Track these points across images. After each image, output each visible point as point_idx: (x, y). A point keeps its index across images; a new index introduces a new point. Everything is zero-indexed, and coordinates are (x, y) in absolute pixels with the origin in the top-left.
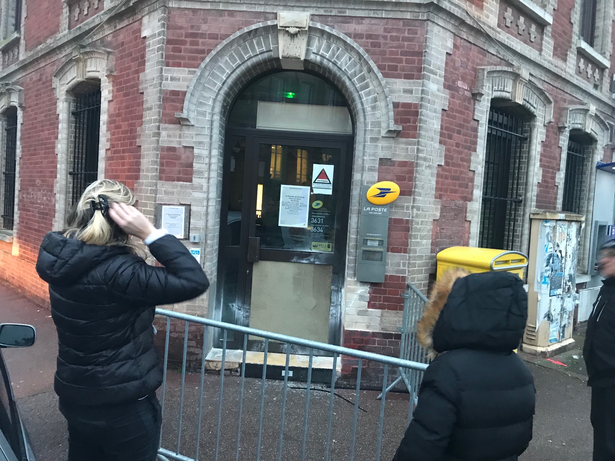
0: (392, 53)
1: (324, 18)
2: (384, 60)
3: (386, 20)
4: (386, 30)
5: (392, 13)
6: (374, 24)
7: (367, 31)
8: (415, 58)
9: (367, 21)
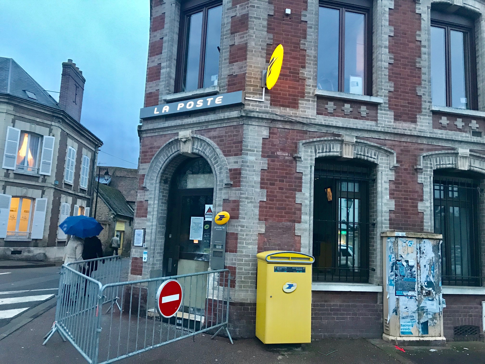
0: (229, 144)
1: (200, 132)
2: (225, 148)
3: (226, 128)
4: (226, 133)
5: (228, 123)
6: (221, 130)
7: (217, 134)
8: (239, 145)
9: (218, 129)
